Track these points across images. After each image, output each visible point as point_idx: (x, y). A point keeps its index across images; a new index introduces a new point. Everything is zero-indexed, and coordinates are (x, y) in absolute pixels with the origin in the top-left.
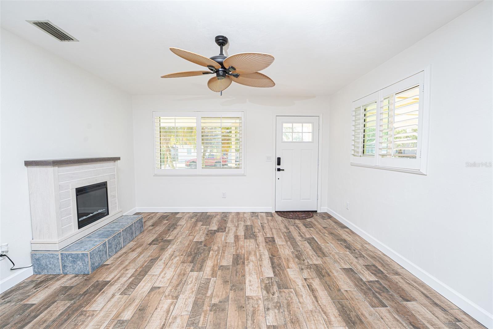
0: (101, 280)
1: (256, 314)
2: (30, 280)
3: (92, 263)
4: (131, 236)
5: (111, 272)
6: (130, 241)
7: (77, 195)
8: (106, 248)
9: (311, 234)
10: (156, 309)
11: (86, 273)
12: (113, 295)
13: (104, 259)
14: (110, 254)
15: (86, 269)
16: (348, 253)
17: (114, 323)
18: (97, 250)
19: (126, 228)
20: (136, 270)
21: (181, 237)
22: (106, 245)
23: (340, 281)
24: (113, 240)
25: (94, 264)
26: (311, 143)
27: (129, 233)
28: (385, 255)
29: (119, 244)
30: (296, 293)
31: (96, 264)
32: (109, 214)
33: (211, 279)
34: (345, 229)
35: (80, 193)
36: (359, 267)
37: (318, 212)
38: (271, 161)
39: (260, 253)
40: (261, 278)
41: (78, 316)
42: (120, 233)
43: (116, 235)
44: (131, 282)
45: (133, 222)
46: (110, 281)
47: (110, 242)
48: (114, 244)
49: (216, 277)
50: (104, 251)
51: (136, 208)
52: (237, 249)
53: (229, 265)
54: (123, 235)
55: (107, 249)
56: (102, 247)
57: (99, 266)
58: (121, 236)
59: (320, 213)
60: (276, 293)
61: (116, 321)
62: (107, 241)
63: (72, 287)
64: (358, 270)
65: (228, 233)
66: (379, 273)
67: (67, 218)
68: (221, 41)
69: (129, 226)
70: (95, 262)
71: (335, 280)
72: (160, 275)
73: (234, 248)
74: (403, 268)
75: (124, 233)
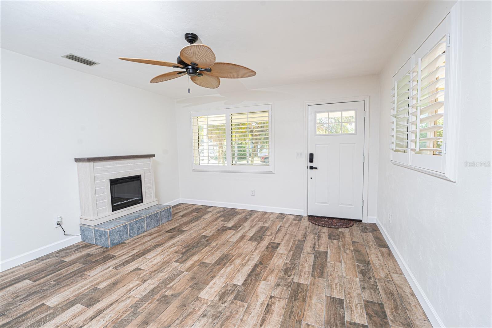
0: (111, 254)
1: (190, 317)
2: (77, 245)
3: (112, 239)
4: (157, 222)
5: (123, 249)
6: (155, 227)
7: (111, 185)
8: (126, 230)
9: (327, 247)
10: (123, 286)
11: (107, 246)
12: (109, 267)
13: (124, 238)
14: (131, 235)
15: (107, 243)
16: (358, 279)
17: (91, 289)
18: (117, 230)
19: (151, 215)
20: (139, 252)
21: (195, 230)
22: (127, 227)
23: (311, 311)
24: (134, 223)
25: (114, 241)
26: (354, 135)
27: (154, 220)
28: (413, 294)
29: (142, 228)
30: (246, 309)
31: (116, 241)
32: (143, 202)
33: (184, 272)
34: (381, 248)
35: (113, 183)
36: (356, 301)
37: (363, 222)
38: (303, 158)
39: (250, 258)
40: (228, 283)
41: (78, 277)
42: (144, 219)
43: (139, 220)
44: (127, 260)
45: (160, 211)
46: (116, 256)
47: (132, 225)
48: (136, 227)
49: (189, 272)
50: (124, 231)
51: (180, 199)
52: (232, 249)
53: (210, 263)
54: (146, 221)
55: (128, 230)
56: (122, 228)
57: (118, 243)
58: (144, 221)
59: (365, 223)
60: (228, 302)
61: (94, 287)
62: (128, 223)
63: (93, 255)
64: (350, 305)
65: (238, 232)
66: (378, 316)
67: (102, 202)
68: (190, 38)
69: (155, 214)
70: (115, 239)
71: (306, 308)
72: (150, 259)
73: (231, 247)
74: (428, 320)
75: (147, 219)
